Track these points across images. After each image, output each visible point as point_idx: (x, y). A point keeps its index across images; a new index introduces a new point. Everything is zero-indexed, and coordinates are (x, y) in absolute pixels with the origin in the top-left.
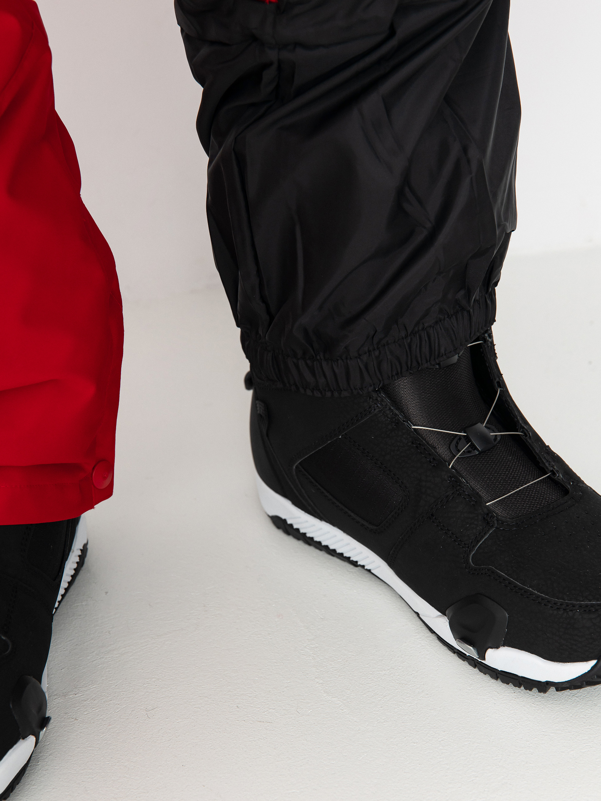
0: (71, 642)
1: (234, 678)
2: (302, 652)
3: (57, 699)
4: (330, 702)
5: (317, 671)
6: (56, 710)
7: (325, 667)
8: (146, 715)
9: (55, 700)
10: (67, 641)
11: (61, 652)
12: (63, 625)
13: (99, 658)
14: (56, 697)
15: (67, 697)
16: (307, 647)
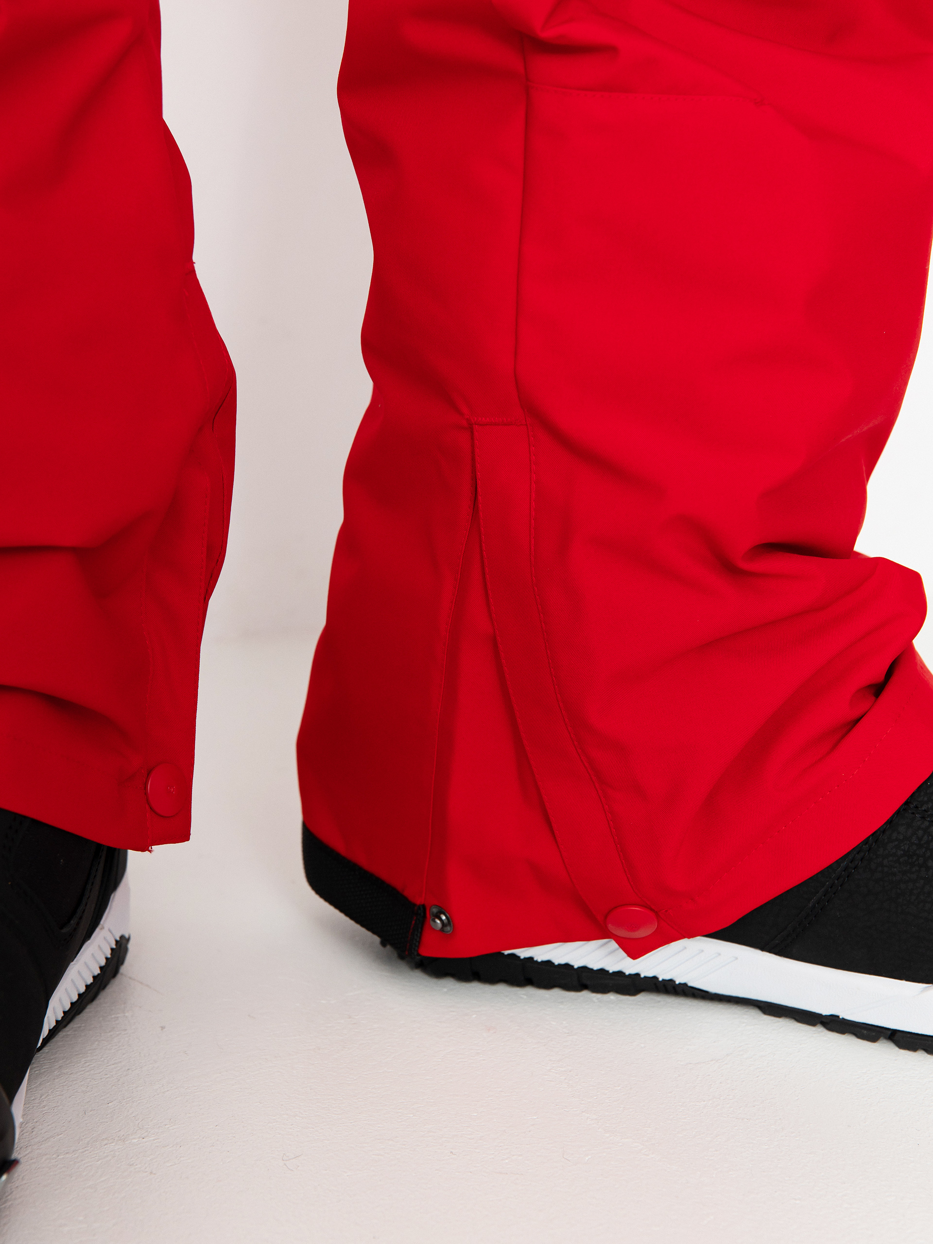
0: (116, 1065)
1: (434, 1113)
2: (546, 1077)
3: (108, 1145)
4: (621, 1144)
5: (583, 1102)
6: (110, 1160)
7: (595, 1098)
8: (284, 1166)
9: (106, 1146)
10: (108, 1065)
11: (101, 1079)
12: (96, 1043)
13: (175, 1087)
14: (106, 1142)
15: (126, 1142)
16: (552, 1070)
